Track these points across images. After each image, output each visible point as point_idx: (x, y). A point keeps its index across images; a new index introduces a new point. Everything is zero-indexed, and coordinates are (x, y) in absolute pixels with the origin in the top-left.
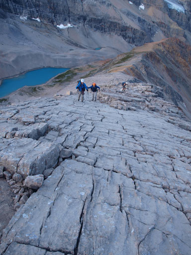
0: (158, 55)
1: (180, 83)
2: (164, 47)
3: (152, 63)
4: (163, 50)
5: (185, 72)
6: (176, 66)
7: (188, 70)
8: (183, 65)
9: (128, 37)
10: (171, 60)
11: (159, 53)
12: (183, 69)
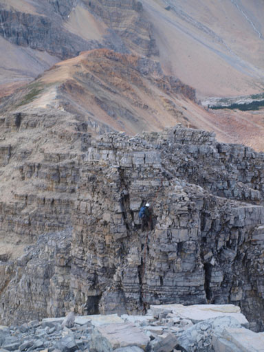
0: (80, 81)
1: (122, 116)
2: (87, 66)
3: (72, 96)
4: (85, 73)
5: (128, 98)
6: (112, 92)
7: (132, 94)
8: (122, 88)
9: (14, 32)
10: (102, 85)
11: (81, 78)
12: (125, 93)
